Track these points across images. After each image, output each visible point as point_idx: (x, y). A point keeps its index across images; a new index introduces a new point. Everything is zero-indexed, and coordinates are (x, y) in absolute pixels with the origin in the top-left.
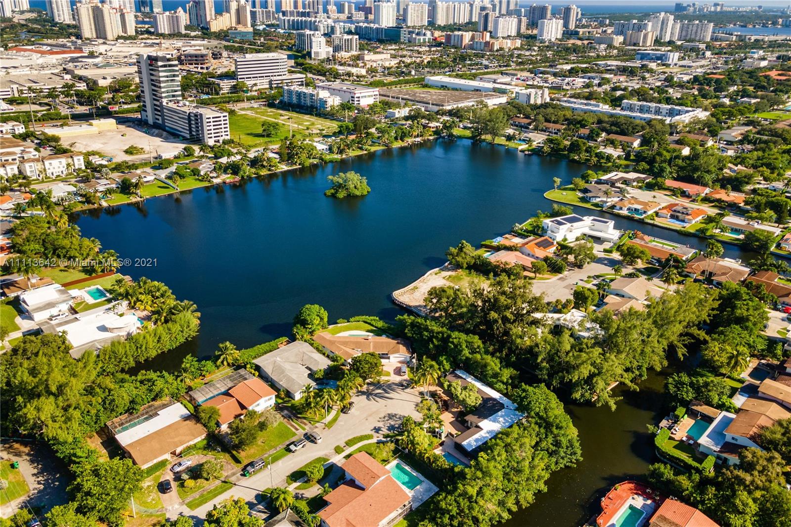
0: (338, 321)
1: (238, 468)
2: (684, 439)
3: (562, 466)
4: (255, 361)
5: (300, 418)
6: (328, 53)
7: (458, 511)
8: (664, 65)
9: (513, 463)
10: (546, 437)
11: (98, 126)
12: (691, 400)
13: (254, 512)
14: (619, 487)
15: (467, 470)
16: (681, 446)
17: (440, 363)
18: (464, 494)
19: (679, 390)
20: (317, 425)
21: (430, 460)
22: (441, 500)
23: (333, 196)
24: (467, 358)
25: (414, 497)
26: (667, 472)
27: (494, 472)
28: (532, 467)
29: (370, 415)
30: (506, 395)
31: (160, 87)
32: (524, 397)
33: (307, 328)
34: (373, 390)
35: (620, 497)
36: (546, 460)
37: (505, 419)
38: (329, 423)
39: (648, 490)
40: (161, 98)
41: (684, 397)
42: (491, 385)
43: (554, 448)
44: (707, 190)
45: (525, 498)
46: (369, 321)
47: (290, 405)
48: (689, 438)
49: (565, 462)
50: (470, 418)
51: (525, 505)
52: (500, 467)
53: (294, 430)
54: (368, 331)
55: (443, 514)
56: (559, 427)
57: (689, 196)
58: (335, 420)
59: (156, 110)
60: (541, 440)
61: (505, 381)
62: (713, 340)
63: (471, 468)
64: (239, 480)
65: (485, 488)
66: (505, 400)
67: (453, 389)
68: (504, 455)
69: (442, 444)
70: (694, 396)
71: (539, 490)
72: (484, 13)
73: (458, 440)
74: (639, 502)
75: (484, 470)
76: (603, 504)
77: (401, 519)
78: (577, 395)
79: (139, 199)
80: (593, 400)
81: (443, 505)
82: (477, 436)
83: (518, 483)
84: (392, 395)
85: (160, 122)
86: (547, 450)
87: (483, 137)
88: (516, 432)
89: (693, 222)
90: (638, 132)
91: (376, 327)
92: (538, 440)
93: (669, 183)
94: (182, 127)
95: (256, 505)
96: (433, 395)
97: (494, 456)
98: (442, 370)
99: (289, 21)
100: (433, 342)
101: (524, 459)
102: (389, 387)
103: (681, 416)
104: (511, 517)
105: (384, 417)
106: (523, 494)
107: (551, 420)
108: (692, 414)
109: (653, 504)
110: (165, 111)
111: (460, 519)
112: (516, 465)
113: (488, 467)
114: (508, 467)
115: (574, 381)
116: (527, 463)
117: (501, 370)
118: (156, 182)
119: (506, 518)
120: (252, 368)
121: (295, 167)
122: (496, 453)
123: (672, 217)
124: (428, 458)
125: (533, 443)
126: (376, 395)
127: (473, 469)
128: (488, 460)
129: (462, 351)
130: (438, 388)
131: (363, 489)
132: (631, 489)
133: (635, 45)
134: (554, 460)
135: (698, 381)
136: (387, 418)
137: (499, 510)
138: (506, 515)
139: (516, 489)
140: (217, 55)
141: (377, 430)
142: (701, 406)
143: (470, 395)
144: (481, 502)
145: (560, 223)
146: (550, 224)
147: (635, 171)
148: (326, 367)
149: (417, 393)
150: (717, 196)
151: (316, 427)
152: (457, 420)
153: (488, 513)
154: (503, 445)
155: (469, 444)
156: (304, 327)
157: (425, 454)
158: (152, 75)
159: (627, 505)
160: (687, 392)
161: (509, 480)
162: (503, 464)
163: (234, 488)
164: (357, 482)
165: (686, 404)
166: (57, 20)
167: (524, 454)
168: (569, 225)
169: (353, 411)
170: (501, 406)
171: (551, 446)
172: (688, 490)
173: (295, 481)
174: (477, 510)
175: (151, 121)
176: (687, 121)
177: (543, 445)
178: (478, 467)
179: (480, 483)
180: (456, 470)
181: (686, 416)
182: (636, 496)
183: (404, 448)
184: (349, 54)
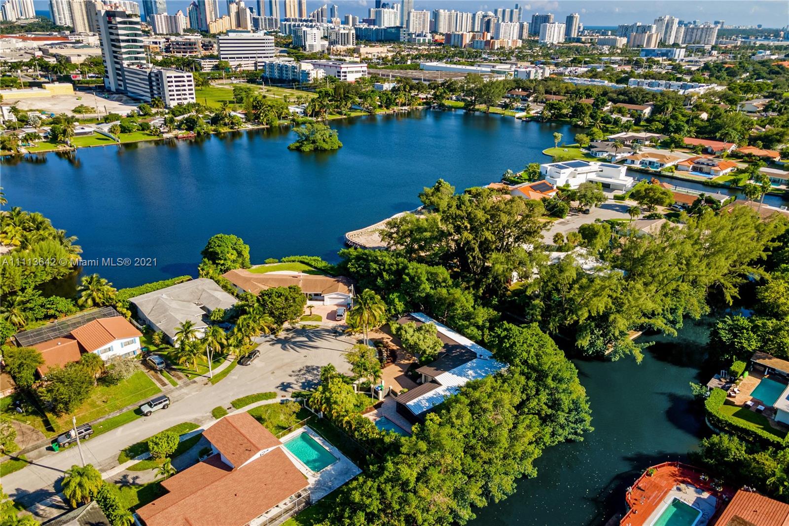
0: (266, 261)
1: (46, 438)
2: (749, 403)
3: (562, 439)
4: (132, 300)
5: (174, 370)
6: (323, 46)
7: (380, 507)
8: (669, 60)
9: (482, 429)
10: (538, 392)
11: (52, 89)
12: (755, 350)
13: (43, 507)
14: (655, 472)
15: (403, 440)
16: (745, 412)
17: (390, 303)
18: (395, 479)
19: (735, 336)
20: (197, 379)
21: (351, 426)
22: (355, 489)
23: (298, 149)
24: (428, 295)
25: (318, 483)
26: (735, 448)
27: (448, 443)
28: (514, 439)
29: (279, 368)
30: (481, 343)
31: (120, 47)
32: (506, 337)
33: (217, 264)
34: (293, 338)
35: (656, 487)
36: (536, 430)
37: (476, 373)
38: (215, 377)
39: (702, 477)
40: (123, 59)
41: (745, 345)
42: (460, 331)
43: (549, 411)
44: (733, 147)
45: (500, 486)
46: (306, 261)
47: (166, 353)
48: (756, 402)
49: (566, 433)
50: (424, 371)
51: (498, 497)
52: (460, 436)
53: (159, 385)
54: (304, 272)
55: (354, 512)
56: (558, 379)
57: (712, 153)
58: (225, 373)
59: (118, 75)
60: (528, 399)
61: (480, 323)
62: (777, 278)
63: (411, 436)
64: (40, 456)
65: (431, 468)
66: (478, 349)
67: (403, 333)
68: (467, 418)
69: (377, 407)
70: (759, 345)
71: (524, 475)
72: (486, 19)
73: (401, 400)
74: (689, 495)
75: (432, 439)
76: (629, 497)
77: (287, 517)
78: (584, 342)
79: (68, 148)
80: (607, 352)
81: (356, 496)
82: (430, 394)
83: (490, 462)
84: (319, 343)
85: (122, 88)
86: (539, 414)
87: (477, 107)
88: (489, 384)
89: (721, 174)
90: (647, 102)
91: (315, 268)
92: (524, 397)
93: (687, 141)
94: (142, 89)
95: (51, 494)
96: (376, 343)
97: (450, 417)
98: (393, 312)
99: (290, 25)
100: (382, 277)
101: (500, 425)
102: (317, 333)
103: (740, 373)
104: (475, 516)
105: (300, 371)
106: (497, 479)
107: (546, 367)
108: (755, 370)
109: (714, 499)
110: (126, 73)
111: (386, 520)
112: (486, 434)
113: (438, 435)
114: (474, 437)
115: (581, 322)
116: (505, 433)
117: (475, 309)
118: (96, 134)
119: (467, 517)
120: (123, 307)
121: (261, 127)
122: (454, 413)
123: (695, 169)
124: (348, 422)
125: (517, 400)
126: (294, 343)
127: (414, 438)
128: (440, 424)
129: (419, 285)
130: (386, 336)
131: (228, 468)
132: (674, 475)
133: (638, 46)
134: (548, 430)
135: (764, 325)
136: (303, 372)
137: (454, 505)
138: (466, 514)
139: (484, 471)
140: (207, 46)
141: (285, 387)
142: (770, 358)
143: (425, 338)
144: (423, 492)
145: (561, 167)
146: (549, 168)
147: (647, 130)
148: (229, 307)
149: (355, 342)
150: (747, 151)
151: (195, 382)
152: (406, 375)
153: (433, 509)
154: (467, 401)
155: (418, 405)
156: (214, 263)
157: (344, 416)
158: (111, 34)
159: (669, 500)
160: (748, 339)
161: (474, 457)
162: (465, 431)
163: (27, 470)
164: (223, 459)
165: (745, 356)
166: (58, 23)
167: (500, 417)
168: (572, 169)
169: (256, 362)
170: (472, 355)
171: (545, 407)
172: (774, 474)
173: (132, 458)
174: (414, 504)
175: (113, 89)
176: (702, 93)
177: (532, 405)
178: (423, 435)
179: (424, 460)
180: (387, 440)
181: (747, 373)
182: (682, 486)
183: (317, 411)
184: (345, 48)
